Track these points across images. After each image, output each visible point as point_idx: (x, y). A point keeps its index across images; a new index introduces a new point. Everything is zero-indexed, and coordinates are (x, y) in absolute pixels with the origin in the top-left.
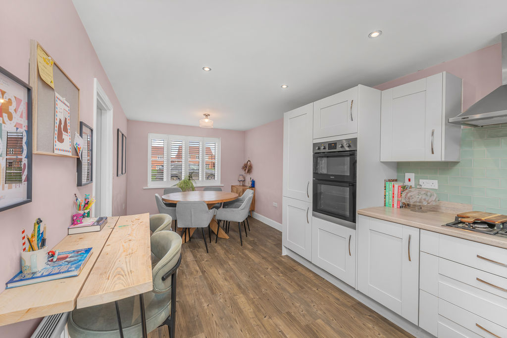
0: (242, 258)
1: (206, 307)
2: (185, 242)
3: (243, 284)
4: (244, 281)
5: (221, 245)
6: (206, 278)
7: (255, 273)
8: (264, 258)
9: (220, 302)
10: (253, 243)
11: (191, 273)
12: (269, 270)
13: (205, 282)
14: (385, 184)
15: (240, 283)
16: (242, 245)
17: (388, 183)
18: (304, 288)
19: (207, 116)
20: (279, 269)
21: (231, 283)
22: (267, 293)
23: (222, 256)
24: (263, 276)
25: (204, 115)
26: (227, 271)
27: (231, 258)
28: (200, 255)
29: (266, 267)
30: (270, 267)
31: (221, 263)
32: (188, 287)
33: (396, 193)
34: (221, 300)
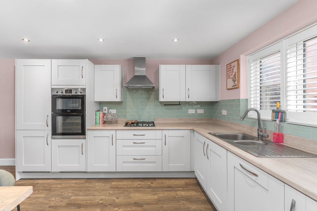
14: (96, 113)
17: (97, 112)
18: (51, 189)
33: (101, 117)
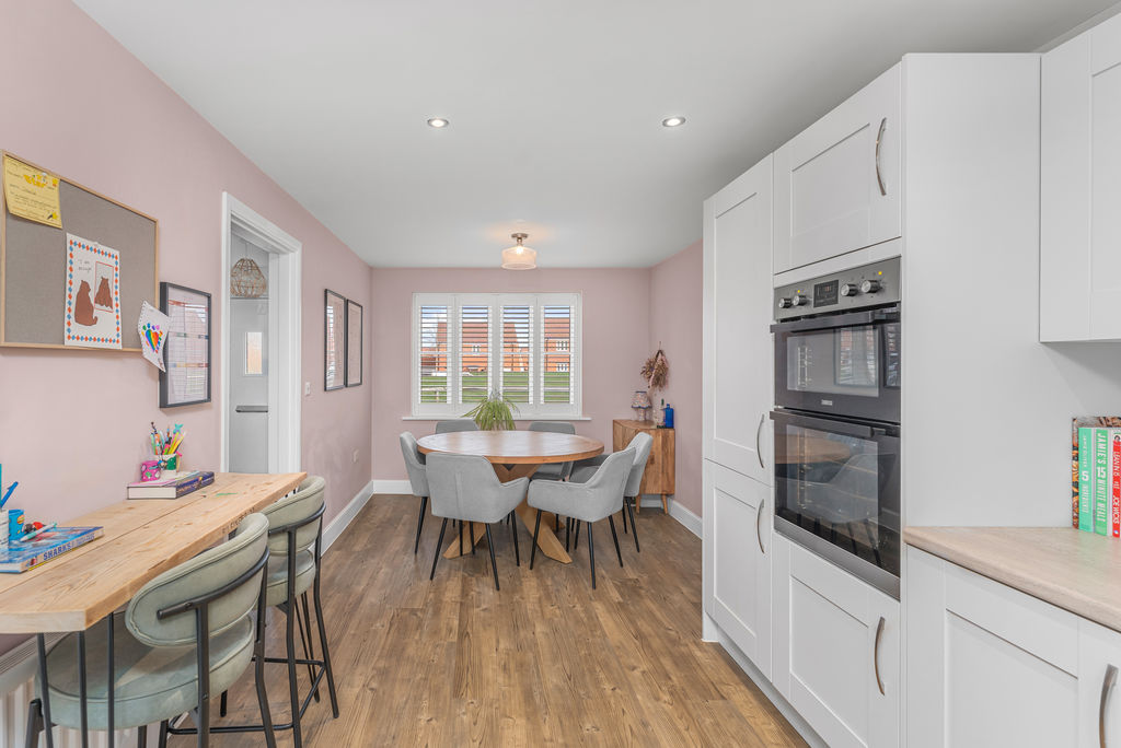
0: (578, 622)
1: (423, 723)
2: (461, 554)
3: (541, 693)
4: (550, 686)
5: (540, 577)
6: (460, 652)
7: (592, 671)
8: (639, 636)
9: (462, 721)
10: (631, 589)
11: (435, 632)
12: (637, 673)
13: (454, 662)
14: (1076, 436)
15: (534, 688)
16: (594, 587)
17: (1089, 436)
19: (520, 238)
20: (670, 678)
21: (513, 682)
22: (592, 738)
23: (529, 606)
24: (608, 687)
25: (514, 236)
26: (520, 648)
27: (548, 616)
28: (479, 593)
29: (633, 662)
30: (644, 666)
31: (516, 622)
32: (413, 662)
34: (465, 717)
